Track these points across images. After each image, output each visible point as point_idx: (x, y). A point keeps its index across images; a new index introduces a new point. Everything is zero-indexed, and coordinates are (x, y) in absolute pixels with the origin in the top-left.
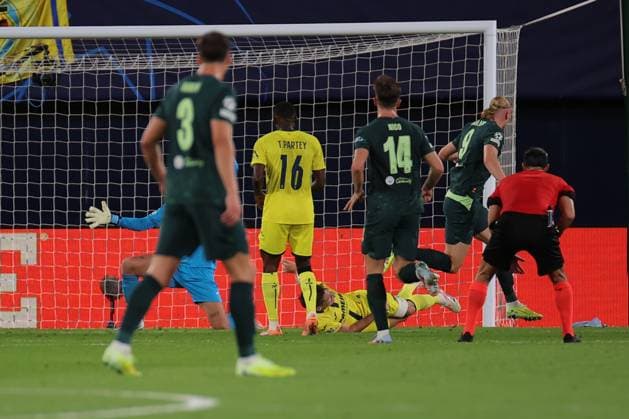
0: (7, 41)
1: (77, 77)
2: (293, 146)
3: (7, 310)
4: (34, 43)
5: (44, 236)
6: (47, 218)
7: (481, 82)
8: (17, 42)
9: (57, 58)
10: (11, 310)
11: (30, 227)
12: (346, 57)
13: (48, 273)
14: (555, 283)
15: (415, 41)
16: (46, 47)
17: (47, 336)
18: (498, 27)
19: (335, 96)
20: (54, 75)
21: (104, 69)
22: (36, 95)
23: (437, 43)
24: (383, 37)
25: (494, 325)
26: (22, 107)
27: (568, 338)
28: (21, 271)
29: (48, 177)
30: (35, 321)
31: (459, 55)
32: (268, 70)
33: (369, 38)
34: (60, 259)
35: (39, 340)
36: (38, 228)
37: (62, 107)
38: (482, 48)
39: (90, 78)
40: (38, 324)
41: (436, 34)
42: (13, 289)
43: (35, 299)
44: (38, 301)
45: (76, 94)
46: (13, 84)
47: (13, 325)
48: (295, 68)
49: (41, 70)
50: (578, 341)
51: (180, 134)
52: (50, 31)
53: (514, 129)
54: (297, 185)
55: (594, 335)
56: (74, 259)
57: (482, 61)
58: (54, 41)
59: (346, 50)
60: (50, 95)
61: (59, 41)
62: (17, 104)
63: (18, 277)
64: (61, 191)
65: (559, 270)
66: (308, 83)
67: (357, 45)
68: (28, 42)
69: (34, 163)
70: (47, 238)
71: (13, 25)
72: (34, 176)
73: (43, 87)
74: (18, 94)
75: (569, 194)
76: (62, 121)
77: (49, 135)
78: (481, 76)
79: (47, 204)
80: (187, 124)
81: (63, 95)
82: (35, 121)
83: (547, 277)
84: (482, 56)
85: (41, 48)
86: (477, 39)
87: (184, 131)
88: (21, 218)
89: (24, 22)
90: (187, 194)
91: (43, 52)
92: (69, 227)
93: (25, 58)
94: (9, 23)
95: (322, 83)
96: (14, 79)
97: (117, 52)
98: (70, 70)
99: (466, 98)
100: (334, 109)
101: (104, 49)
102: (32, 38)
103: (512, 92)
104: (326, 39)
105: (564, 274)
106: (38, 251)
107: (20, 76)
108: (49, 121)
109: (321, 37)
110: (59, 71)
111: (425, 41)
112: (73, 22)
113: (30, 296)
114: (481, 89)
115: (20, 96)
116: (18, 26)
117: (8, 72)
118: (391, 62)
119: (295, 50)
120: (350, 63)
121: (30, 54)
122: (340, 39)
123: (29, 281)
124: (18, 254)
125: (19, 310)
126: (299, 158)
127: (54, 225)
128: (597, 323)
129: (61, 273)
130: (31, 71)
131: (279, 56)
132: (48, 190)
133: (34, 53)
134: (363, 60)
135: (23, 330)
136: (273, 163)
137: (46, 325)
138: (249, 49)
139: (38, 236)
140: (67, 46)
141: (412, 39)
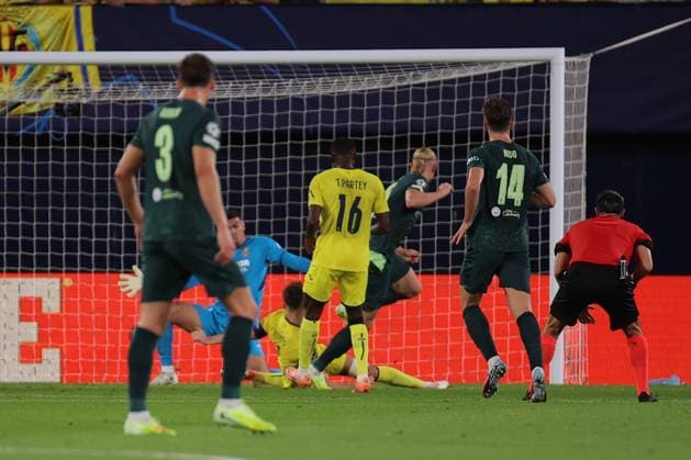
0: (26, 68)
1: (104, 108)
2: (352, 186)
3: (29, 362)
4: (57, 69)
5: (68, 282)
6: (71, 262)
7: (548, 115)
8: (39, 68)
9: (82, 87)
10: (32, 362)
11: (52, 271)
12: (399, 87)
13: (71, 322)
14: (629, 336)
15: (475, 70)
16: (70, 74)
17: (71, 391)
18: (567, 55)
19: (387, 130)
20: (79, 104)
21: (134, 98)
22: (58, 126)
23: (499, 72)
24: (440, 65)
25: (562, 382)
26: (43, 139)
27: (644, 397)
28: (43, 320)
29: (72, 216)
30: (58, 375)
31: (524, 85)
32: (313, 101)
33: (425, 66)
34: (86, 307)
35: (62, 395)
36: (61, 272)
37: (88, 141)
38: (549, 78)
39: (118, 108)
40: (62, 378)
41: (498, 62)
42: (34, 339)
43: (58, 351)
44: (61, 353)
45: (103, 126)
46: (34, 114)
47: (34, 379)
48: (343, 99)
49: (65, 99)
50: (655, 401)
51: (159, 163)
52: (74, 56)
53: (584, 167)
54: (354, 229)
55: (673, 394)
56: (100, 308)
57: (548, 92)
58: (79, 68)
59: (400, 79)
60: (73, 126)
61: (84, 68)
62: (38, 136)
63: (40, 326)
64: (87, 232)
65: (634, 324)
66: (357, 116)
67: (412, 74)
68: (50, 68)
69: (57, 201)
70: (71, 283)
71: (33, 50)
72: (57, 216)
73: (66, 119)
74: (39, 125)
75: (646, 243)
76: (87, 156)
77: (73, 170)
78: (548, 108)
79: (71, 247)
80: (166, 152)
81: (88, 126)
82: (58, 155)
83: (620, 330)
84: (549, 86)
85: (64, 76)
86: (543, 68)
87: (163, 159)
88: (42, 261)
89: (46, 46)
90: (166, 231)
91: (67, 80)
92: (96, 272)
93: (47, 85)
94: (29, 47)
95: (372, 115)
96: (35, 109)
97: (148, 80)
98: (97, 99)
99: (531, 133)
100: (386, 144)
101: (134, 78)
102: (56, 64)
103: (582, 126)
104: (377, 67)
105: (639, 328)
106: (61, 297)
107: (41, 106)
108: (73, 155)
109: (371, 64)
110: (84, 101)
111: (486, 70)
112: (99, 47)
113: (52, 347)
114: (548, 123)
115: (42, 127)
116: (38, 50)
117: (28, 101)
118: (448, 93)
119: (344, 79)
120: (403, 94)
121: (51, 82)
122: (393, 67)
123: (51, 330)
124: (39, 301)
125: (40, 362)
126: (358, 199)
127: (79, 269)
128: (675, 380)
129: (86, 322)
130: (55, 101)
131: (326, 85)
132: (72, 231)
133: (57, 81)
134: (418, 92)
135: (44, 384)
136: (329, 204)
137: (70, 380)
138: (293, 77)
139: (61, 281)
140: (93, 73)
141: (472, 68)
